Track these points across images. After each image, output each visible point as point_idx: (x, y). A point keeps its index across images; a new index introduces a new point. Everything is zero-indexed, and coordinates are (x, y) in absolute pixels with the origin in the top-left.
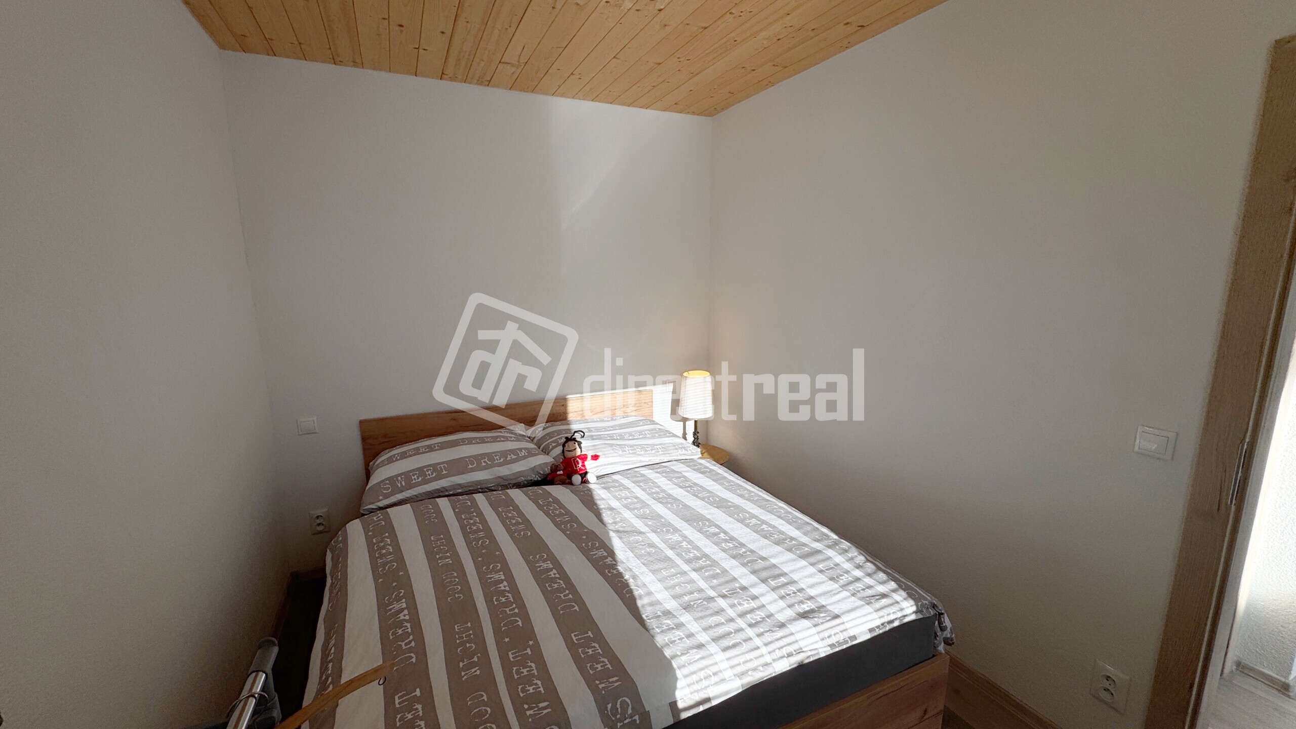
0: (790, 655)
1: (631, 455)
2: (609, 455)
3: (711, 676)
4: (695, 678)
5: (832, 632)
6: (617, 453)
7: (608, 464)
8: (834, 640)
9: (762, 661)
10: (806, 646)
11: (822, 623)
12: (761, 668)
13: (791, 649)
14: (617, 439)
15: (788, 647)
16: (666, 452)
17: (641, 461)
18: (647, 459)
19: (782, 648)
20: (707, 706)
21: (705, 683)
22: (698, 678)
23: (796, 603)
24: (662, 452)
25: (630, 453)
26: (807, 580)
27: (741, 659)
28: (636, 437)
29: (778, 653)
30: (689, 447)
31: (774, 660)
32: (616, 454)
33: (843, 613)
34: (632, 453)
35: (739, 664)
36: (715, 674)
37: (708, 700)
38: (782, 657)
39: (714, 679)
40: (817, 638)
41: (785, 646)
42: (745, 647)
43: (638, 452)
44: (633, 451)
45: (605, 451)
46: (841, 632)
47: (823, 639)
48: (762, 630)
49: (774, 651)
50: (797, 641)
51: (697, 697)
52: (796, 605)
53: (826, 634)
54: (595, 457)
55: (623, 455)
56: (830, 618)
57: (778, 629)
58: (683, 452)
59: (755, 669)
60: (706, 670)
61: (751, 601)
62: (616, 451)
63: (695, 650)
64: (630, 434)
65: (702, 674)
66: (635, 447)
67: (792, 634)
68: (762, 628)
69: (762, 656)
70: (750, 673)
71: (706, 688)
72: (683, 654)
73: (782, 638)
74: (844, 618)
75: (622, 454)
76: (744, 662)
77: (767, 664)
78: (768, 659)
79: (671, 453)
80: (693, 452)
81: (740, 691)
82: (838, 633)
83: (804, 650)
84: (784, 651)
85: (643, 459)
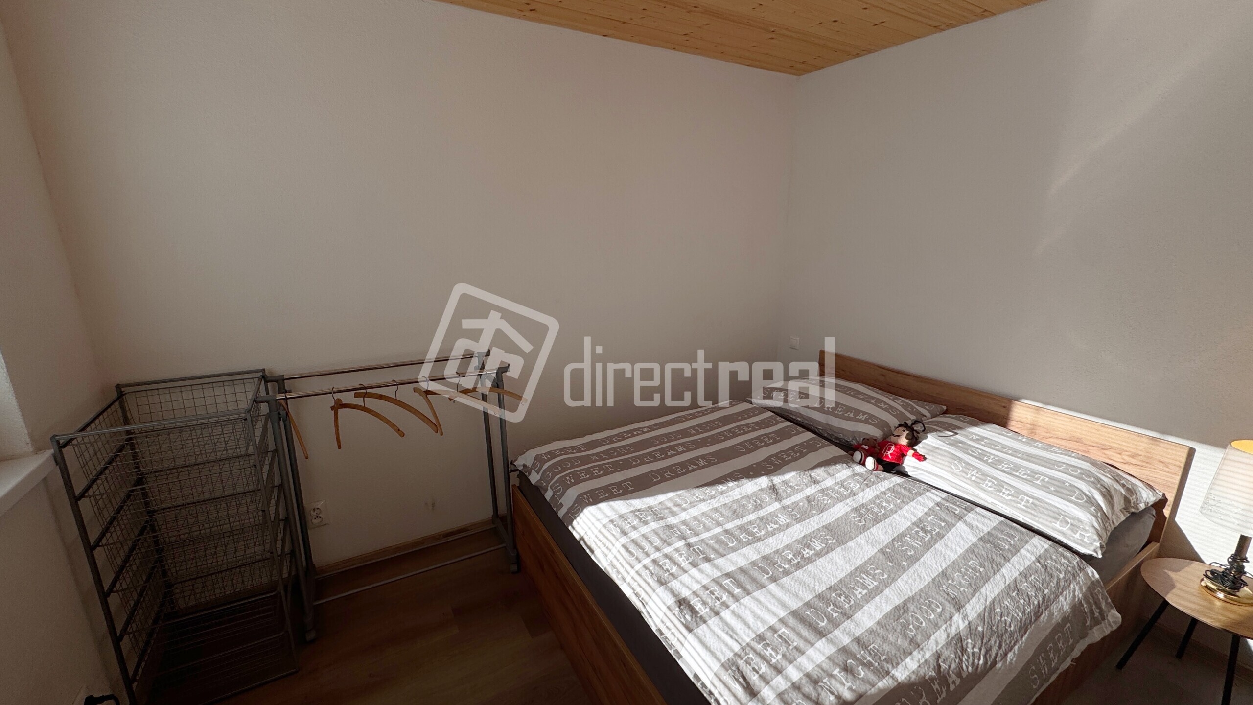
0: (637, 595)
1: (969, 482)
2: (939, 465)
3: (606, 546)
4: (601, 537)
5: (674, 630)
6: (952, 468)
7: (931, 473)
8: (667, 634)
9: (625, 574)
10: (650, 607)
11: (674, 614)
12: (620, 576)
13: (643, 595)
14: (986, 462)
15: (643, 591)
16: (1029, 510)
17: (977, 497)
18: (990, 500)
19: (641, 586)
20: (590, 553)
21: (600, 544)
22: (601, 539)
24: (1024, 508)
25: (970, 479)
27: (621, 560)
28: (1017, 474)
29: (635, 585)
30: (1086, 531)
31: (629, 584)
32: (949, 469)
34: (974, 481)
35: (618, 560)
36: (607, 548)
37: (592, 552)
38: (633, 589)
39: (604, 549)
40: (661, 615)
41: (643, 589)
42: (632, 560)
43: (984, 486)
44: (978, 480)
45: (938, 458)
46: (678, 640)
47: (663, 622)
48: (651, 568)
49: (635, 581)
50: (650, 597)
51: (593, 546)
53: (669, 624)
54: (920, 457)
55: (958, 476)
56: (684, 623)
57: (656, 579)
58: (1064, 529)
59: (618, 572)
60: (608, 542)
62: (953, 466)
63: (619, 531)
64: (1017, 468)
65: (604, 540)
66: (989, 478)
67: (654, 591)
68: (655, 568)
69: (629, 573)
70: (615, 570)
71: (599, 548)
72: (615, 525)
73: (649, 584)
74: (690, 636)
75: (958, 473)
76: (620, 563)
77: (624, 579)
78: (628, 579)
79: (1040, 518)
80: (1086, 540)
81: (603, 569)
82: (675, 636)
83: (647, 607)
84: (638, 590)
85: (982, 495)
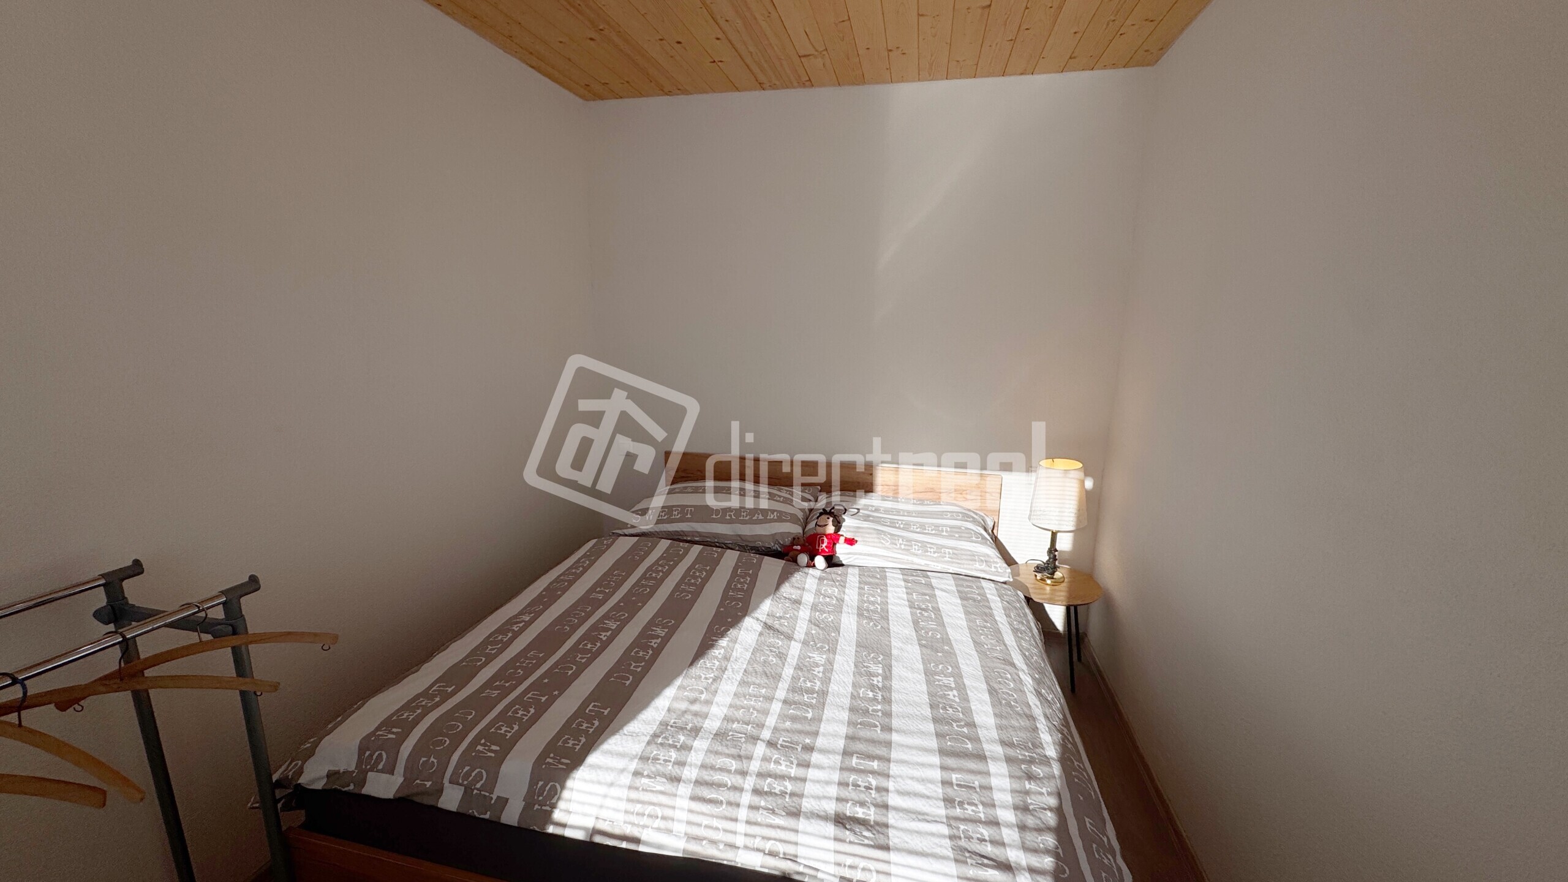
0: (772, 854)
1: (900, 551)
2: (870, 544)
3: (657, 817)
4: (638, 808)
5: (863, 863)
6: (882, 543)
7: (865, 555)
9: (729, 838)
10: (805, 858)
11: (851, 842)
12: (721, 846)
13: (781, 848)
14: (899, 528)
15: (778, 843)
16: (954, 560)
17: (913, 563)
18: (923, 562)
19: (769, 839)
20: (632, 847)
21: (645, 821)
22: (641, 811)
23: (852, 800)
24: (950, 559)
25: (900, 548)
26: (909, 782)
27: (706, 821)
28: (927, 531)
29: (758, 843)
30: (996, 563)
31: (746, 847)
32: (881, 545)
33: (898, 850)
34: (904, 549)
35: (699, 825)
36: (664, 818)
37: (637, 841)
38: (758, 850)
39: (658, 823)
40: (832, 857)
41: (775, 839)
42: (723, 810)
43: (913, 551)
44: (907, 547)
45: (867, 537)
46: (878, 872)
47: (839, 865)
48: (763, 803)
49: (754, 836)
50: (796, 844)
51: (629, 830)
52: (850, 803)
53: (849, 861)
54: (851, 542)
55: (890, 549)
56: (872, 843)
57: (784, 814)
58: (983, 567)
59: (713, 842)
60: (657, 808)
61: (794, 766)
62: (882, 541)
63: (665, 780)
64: (922, 526)
65: (649, 809)
66: (913, 543)
67: (797, 831)
68: (766, 800)
69: (735, 833)
70: (704, 842)
71: (644, 827)
72: (649, 776)
73: (779, 827)
74: (893, 856)
75: (890, 547)
76: (707, 827)
77: (732, 846)
78: (740, 841)
79: (963, 564)
80: (999, 570)
81: (680, 855)
82: (870, 870)
83: (799, 860)
84: (769, 846)
85: (916, 560)
